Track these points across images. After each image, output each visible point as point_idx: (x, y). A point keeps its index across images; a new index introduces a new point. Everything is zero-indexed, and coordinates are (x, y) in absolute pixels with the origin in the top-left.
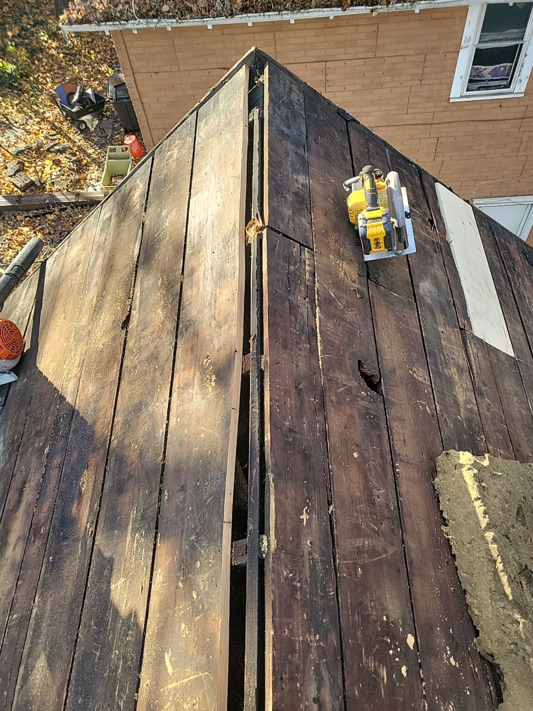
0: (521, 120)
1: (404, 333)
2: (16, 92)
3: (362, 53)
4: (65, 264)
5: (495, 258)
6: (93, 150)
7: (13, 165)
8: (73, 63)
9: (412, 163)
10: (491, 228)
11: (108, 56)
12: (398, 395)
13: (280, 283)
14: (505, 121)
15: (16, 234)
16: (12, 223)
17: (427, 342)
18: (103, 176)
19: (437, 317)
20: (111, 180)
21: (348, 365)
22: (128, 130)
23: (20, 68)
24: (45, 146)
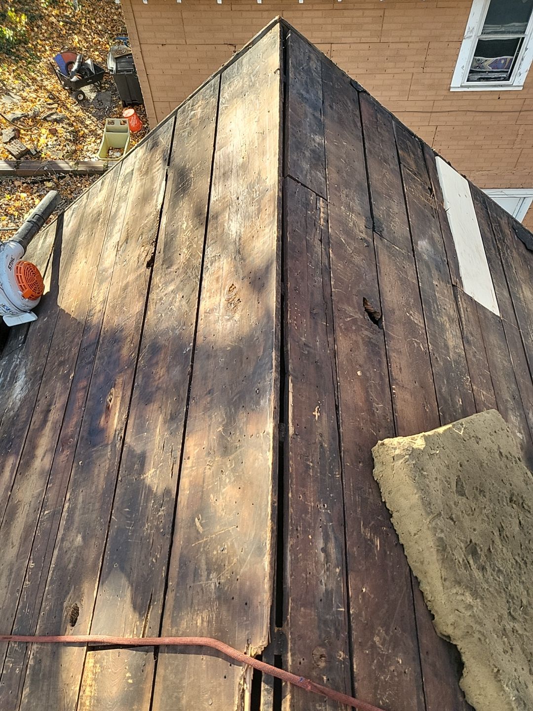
0: (518, 113)
1: (403, 281)
2: (13, 58)
3: (366, 37)
4: (85, 215)
5: (486, 229)
6: (91, 122)
7: (8, 132)
8: (73, 32)
9: (415, 136)
10: (484, 202)
11: (109, 28)
12: (397, 332)
13: (299, 224)
14: (503, 114)
15: (13, 199)
16: (9, 188)
17: (423, 291)
18: (100, 148)
19: (433, 272)
20: (108, 152)
21: (355, 301)
22: (127, 103)
23: (18, 34)
24: (42, 114)
